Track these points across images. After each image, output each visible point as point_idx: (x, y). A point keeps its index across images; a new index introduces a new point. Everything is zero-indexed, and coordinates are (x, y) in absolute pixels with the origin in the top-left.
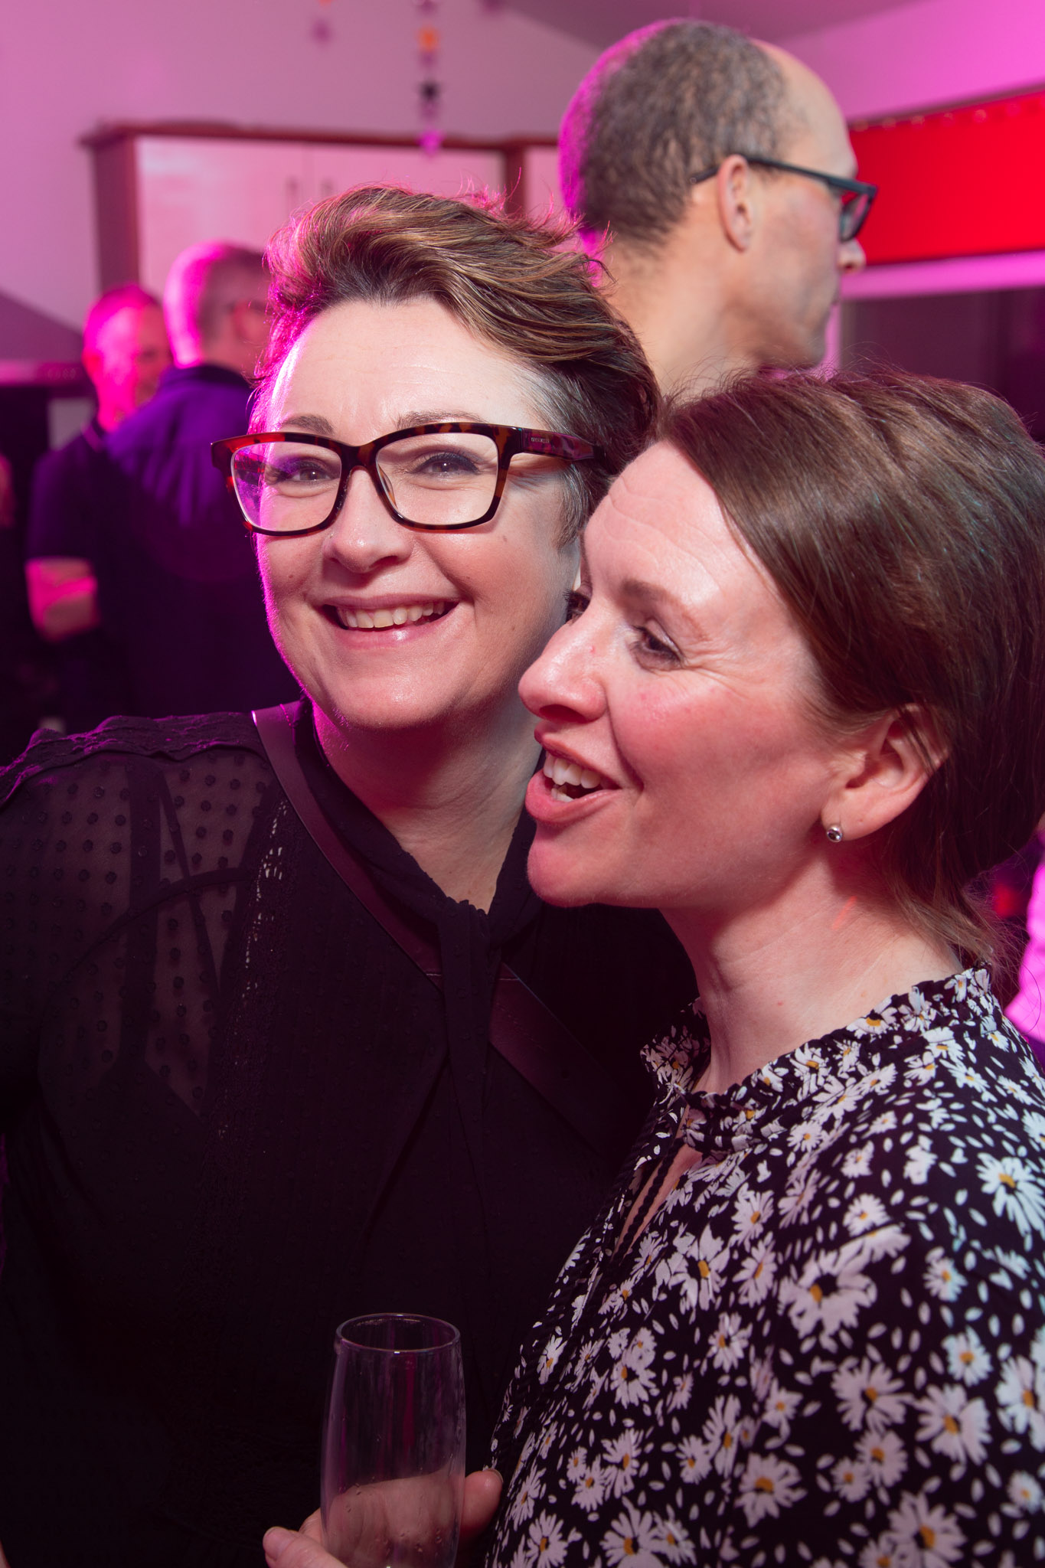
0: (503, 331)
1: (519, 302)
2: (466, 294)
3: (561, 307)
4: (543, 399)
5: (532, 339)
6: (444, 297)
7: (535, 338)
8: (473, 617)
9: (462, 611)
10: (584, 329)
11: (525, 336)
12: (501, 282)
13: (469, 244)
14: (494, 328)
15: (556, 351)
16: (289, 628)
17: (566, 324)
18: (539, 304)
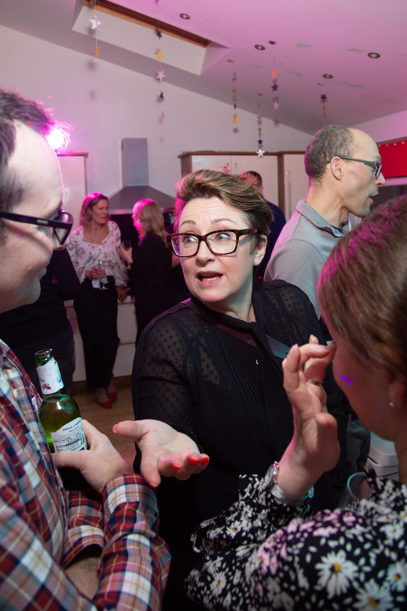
0: (234, 204)
1: (237, 197)
2: (224, 196)
3: (248, 197)
4: (246, 218)
6: (219, 196)
10: (253, 202)
12: (233, 193)
13: (225, 184)
14: (232, 203)
15: (247, 208)
17: (249, 201)
18: (242, 197)
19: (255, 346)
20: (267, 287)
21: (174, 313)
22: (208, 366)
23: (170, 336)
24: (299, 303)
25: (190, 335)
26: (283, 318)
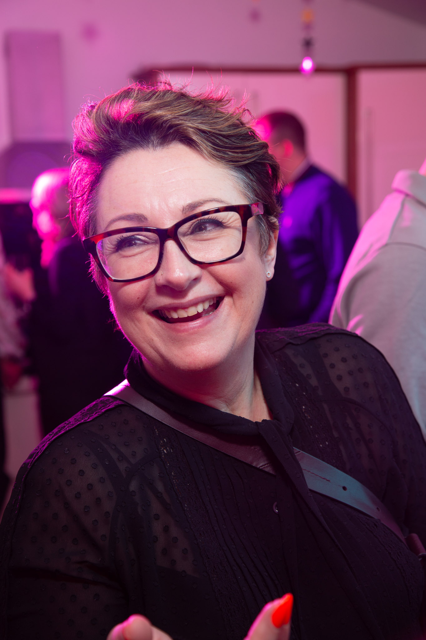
0: (218, 153)
1: (220, 137)
3: (239, 136)
5: (231, 155)
7: (233, 154)
8: (233, 303)
9: (227, 301)
11: (227, 154)
12: (211, 129)
14: (214, 152)
16: (136, 325)
17: (243, 145)
18: (228, 137)
19: (268, 469)
20: (291, 341)
21: (91, 421)
22: (166, 529)
23: (80, 471)
24: (360, 370)
25: (122, 466)
26: (325, 406)
